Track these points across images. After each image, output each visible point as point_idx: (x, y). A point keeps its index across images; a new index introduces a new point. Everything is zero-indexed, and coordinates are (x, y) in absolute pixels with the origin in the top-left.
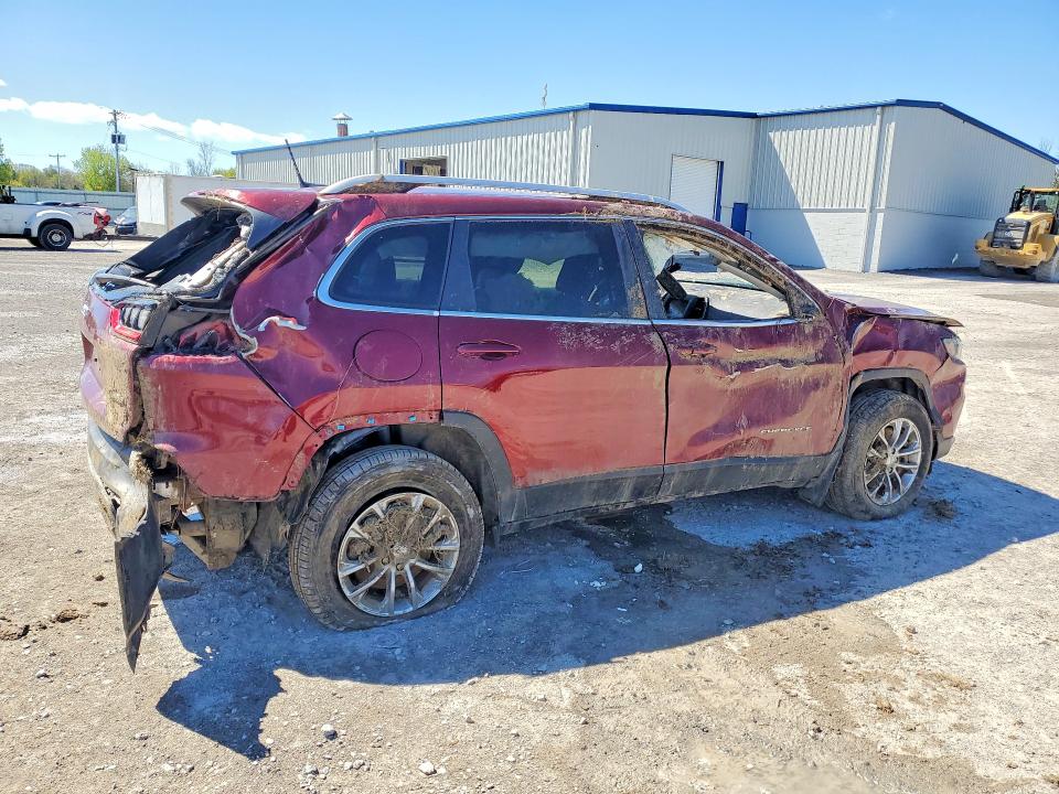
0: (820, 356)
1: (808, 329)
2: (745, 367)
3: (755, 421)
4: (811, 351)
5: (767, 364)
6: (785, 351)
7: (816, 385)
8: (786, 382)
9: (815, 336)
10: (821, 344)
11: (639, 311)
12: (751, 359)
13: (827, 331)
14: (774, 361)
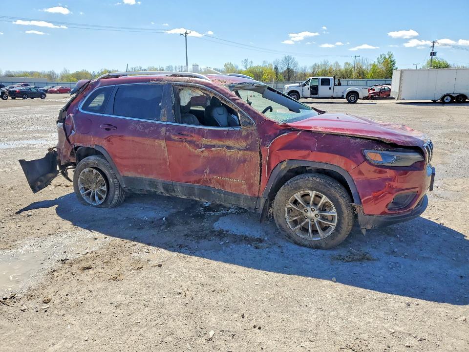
0: (248, 147)
1: (244, 133)
2: (208, 147)
3: (213, 172)
4: (244, 144)
5: (219, 147)
6: (229, 143)
7: (244, 161)
8: (230, 157)
9: (247, 137)
10: (249, 141)
11: (164, 118)
12: (212, 144)
13: (255, 135)
14: (223, 146)
